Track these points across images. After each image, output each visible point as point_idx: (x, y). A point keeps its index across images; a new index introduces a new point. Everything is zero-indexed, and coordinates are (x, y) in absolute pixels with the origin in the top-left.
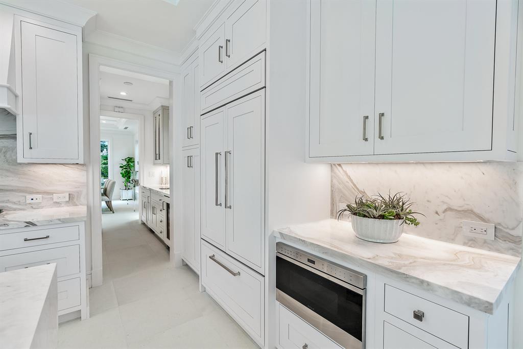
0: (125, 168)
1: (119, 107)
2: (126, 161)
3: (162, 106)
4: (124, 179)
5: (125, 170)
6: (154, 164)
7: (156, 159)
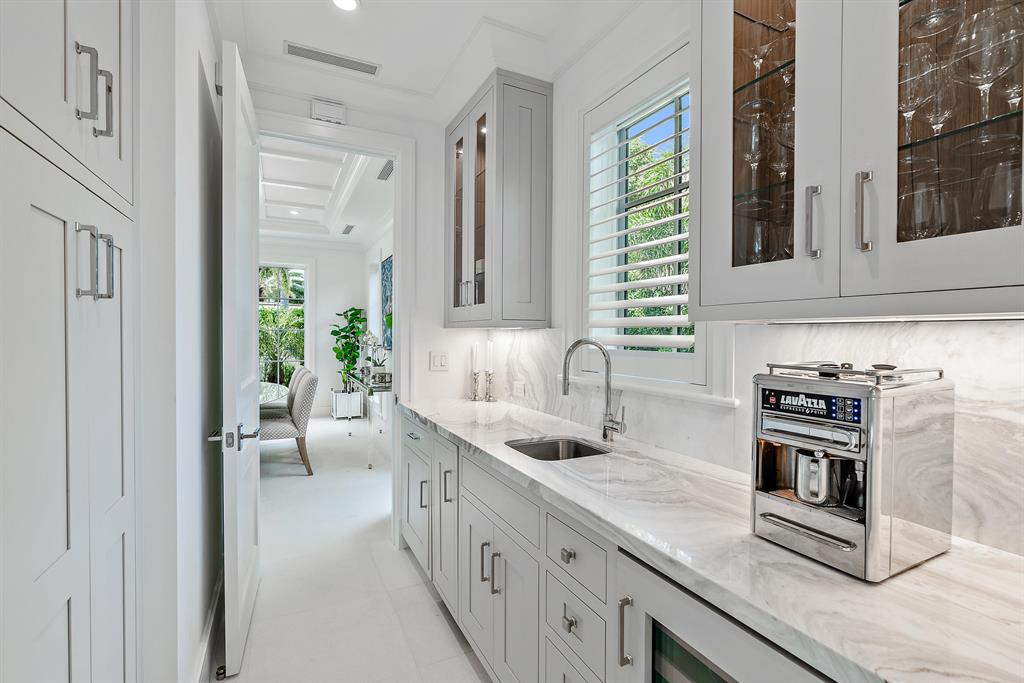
0: (346, 337)
1: (328, 102)
2: (346, 317)
3: (500, 72)
4: (341, 365)
5: (344, 341)
6: (449, 323)
7: (457, 303)
